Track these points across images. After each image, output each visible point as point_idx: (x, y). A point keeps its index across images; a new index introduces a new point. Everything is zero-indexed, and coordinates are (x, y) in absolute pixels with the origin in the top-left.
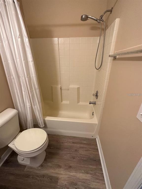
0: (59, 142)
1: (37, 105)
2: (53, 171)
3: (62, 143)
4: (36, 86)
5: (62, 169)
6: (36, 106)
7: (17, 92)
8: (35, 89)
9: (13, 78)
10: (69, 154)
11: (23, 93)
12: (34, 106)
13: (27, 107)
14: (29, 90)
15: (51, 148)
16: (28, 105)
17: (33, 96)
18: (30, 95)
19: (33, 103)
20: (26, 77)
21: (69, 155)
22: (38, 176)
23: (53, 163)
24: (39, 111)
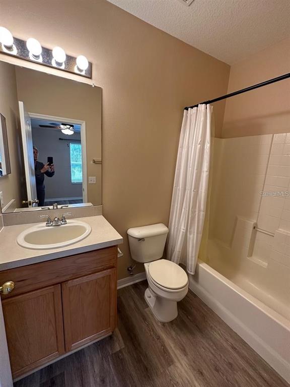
0: (207, 321)
1: (194, 235)
2: (172, 346)
3: (211, 327)
4: (202, 207)
5: (185, 358)
6: (192, 236)
7: (177, 207)
8: (199, 211)
9: (179, 189)
10: (212, 353)
11: (183, 210)
12: (190, 234)
13: (180, 231)
14: (191, 208)
15: (187, 317)
16: (183, 228)
17: (193, 218)
18: (190, 216)
19: (190, 229)
20: (192, 190)
21: (211, 356)
22: (153, 331)
23: (179, 337)
24: (195, 245)
